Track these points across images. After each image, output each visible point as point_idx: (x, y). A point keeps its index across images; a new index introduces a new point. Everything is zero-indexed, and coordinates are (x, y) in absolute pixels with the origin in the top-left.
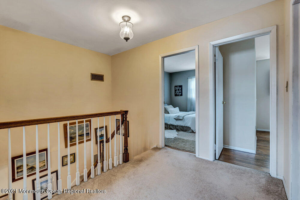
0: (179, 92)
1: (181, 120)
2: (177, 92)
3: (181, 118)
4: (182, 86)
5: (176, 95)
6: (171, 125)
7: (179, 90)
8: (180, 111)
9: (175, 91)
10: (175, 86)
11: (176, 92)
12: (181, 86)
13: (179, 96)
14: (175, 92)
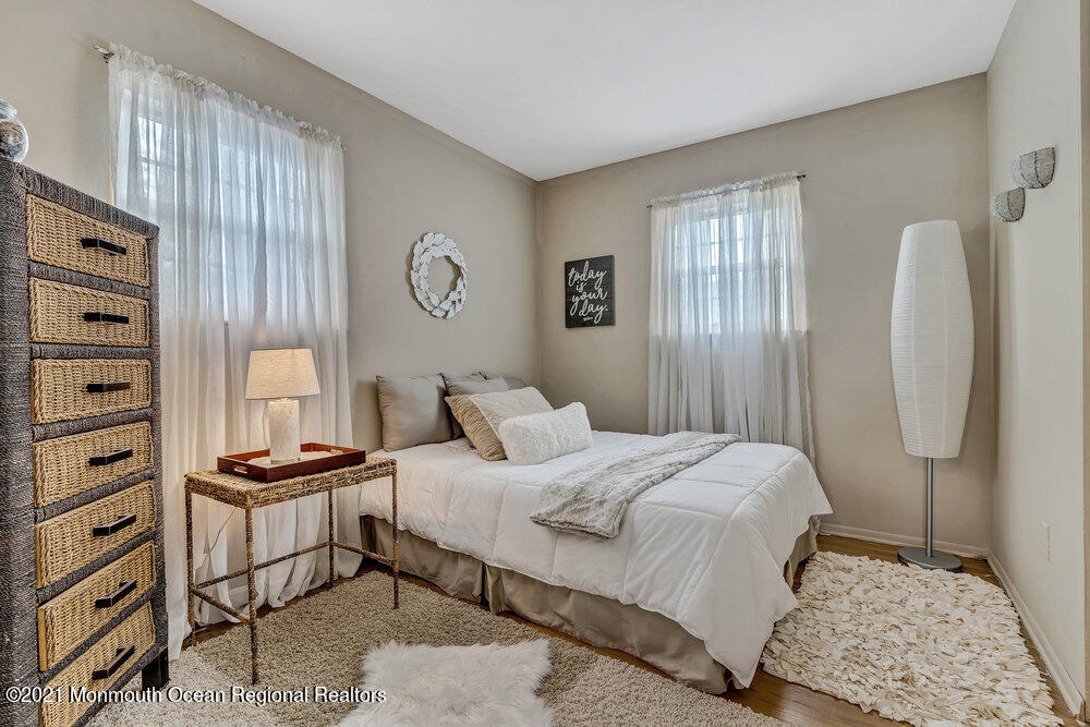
0: (595, 302)
1: (601, 538)
2: (581, 302)
3: (599, 520)
4: (611, 258)
5: (573, 322)
6: (511, 574)
7: (590, 286)
8: (597, 425)
9: (570, 292)
10: (568, 266)
11: (576, 300)
12: (604, 264)
13: (591, 324)
14: (569, 304)
